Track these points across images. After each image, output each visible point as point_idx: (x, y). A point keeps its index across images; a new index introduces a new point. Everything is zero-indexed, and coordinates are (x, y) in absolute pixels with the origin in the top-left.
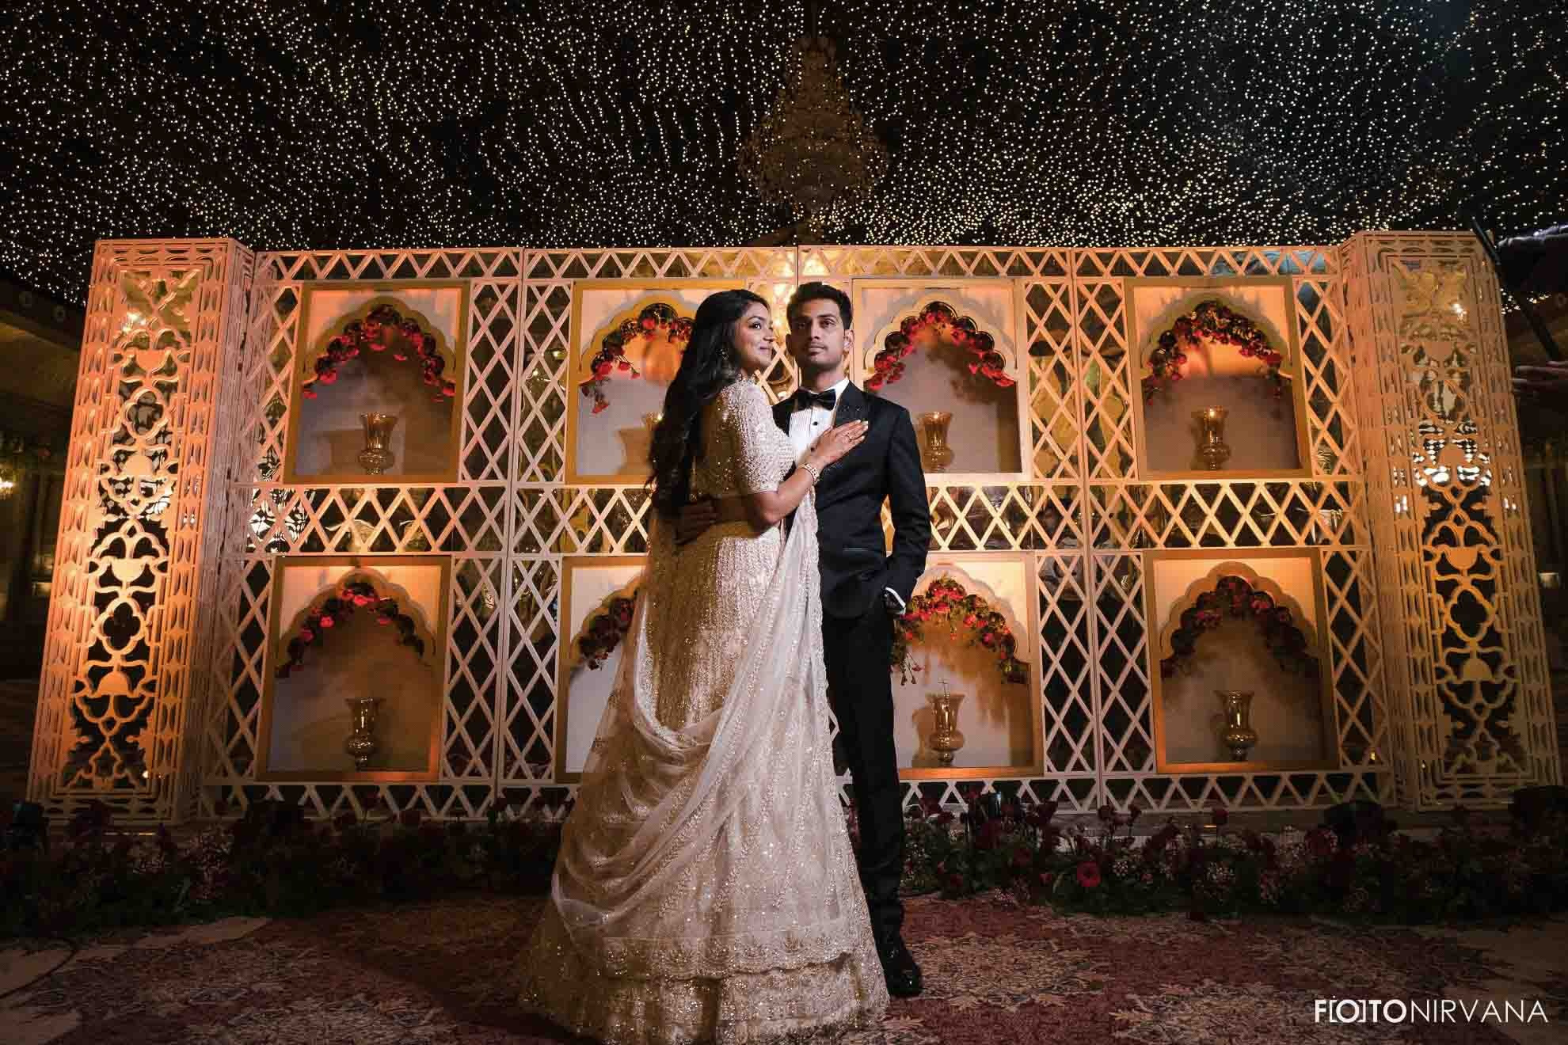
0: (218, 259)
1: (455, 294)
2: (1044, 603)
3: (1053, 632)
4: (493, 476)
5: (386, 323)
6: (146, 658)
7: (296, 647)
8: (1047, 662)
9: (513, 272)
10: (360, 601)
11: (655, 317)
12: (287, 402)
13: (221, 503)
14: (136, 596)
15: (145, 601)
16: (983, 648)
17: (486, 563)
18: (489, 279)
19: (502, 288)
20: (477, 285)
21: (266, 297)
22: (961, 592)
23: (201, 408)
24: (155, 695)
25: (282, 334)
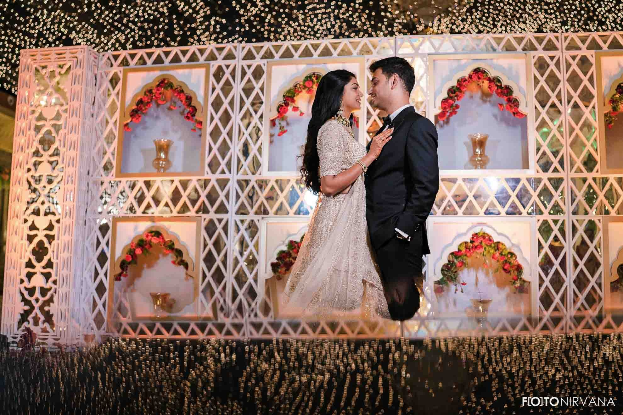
0: (80, 57)
1: (202, 71)
2: (540, 246)
3: (546, 264)
4: (223, 172)
5: (166, 88)
6: (52, 268)
7: (124, 265)
8: (541, 281)
9: (233, 57)
10: (155, 240)
11: (312, 81)
12: (116, 133)
13: (84, 188)
14: (47, 236)
15: (50, 238)
16: (503, 272)
17: (220, 221)
18: (220, 62)
19: (228, 67)
20: (214, 66)
21: (105, 77)
22: (490, 240)
23: (73, 137)
24: (57, 287)
25: (113, 97)
